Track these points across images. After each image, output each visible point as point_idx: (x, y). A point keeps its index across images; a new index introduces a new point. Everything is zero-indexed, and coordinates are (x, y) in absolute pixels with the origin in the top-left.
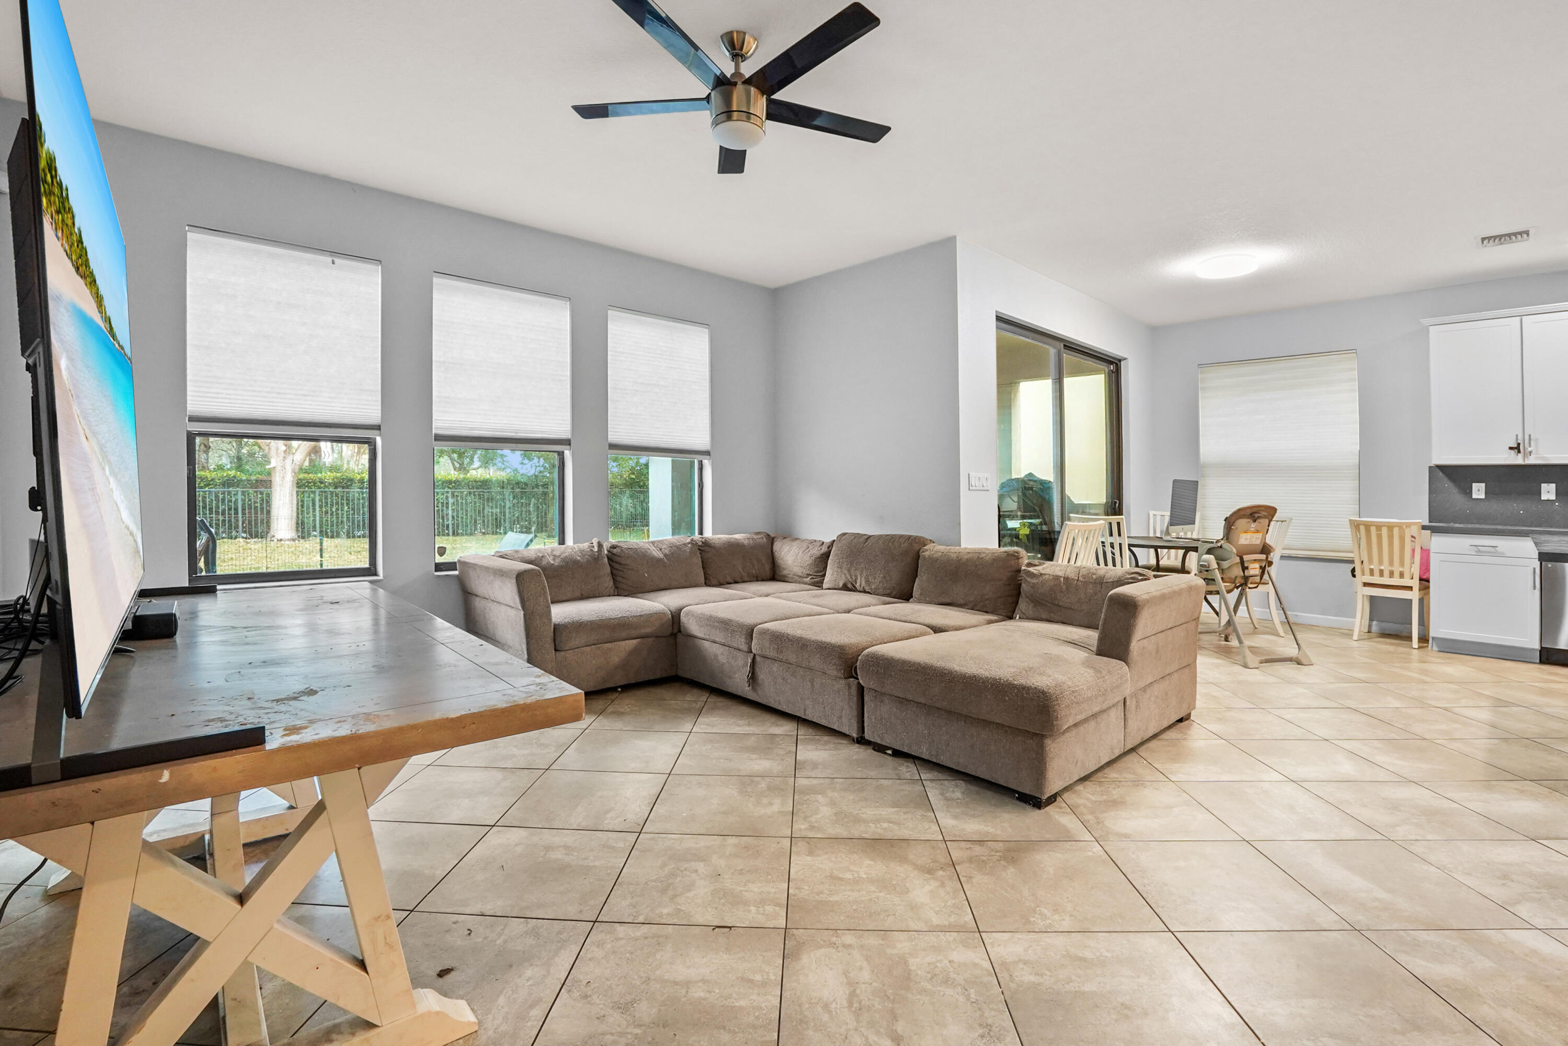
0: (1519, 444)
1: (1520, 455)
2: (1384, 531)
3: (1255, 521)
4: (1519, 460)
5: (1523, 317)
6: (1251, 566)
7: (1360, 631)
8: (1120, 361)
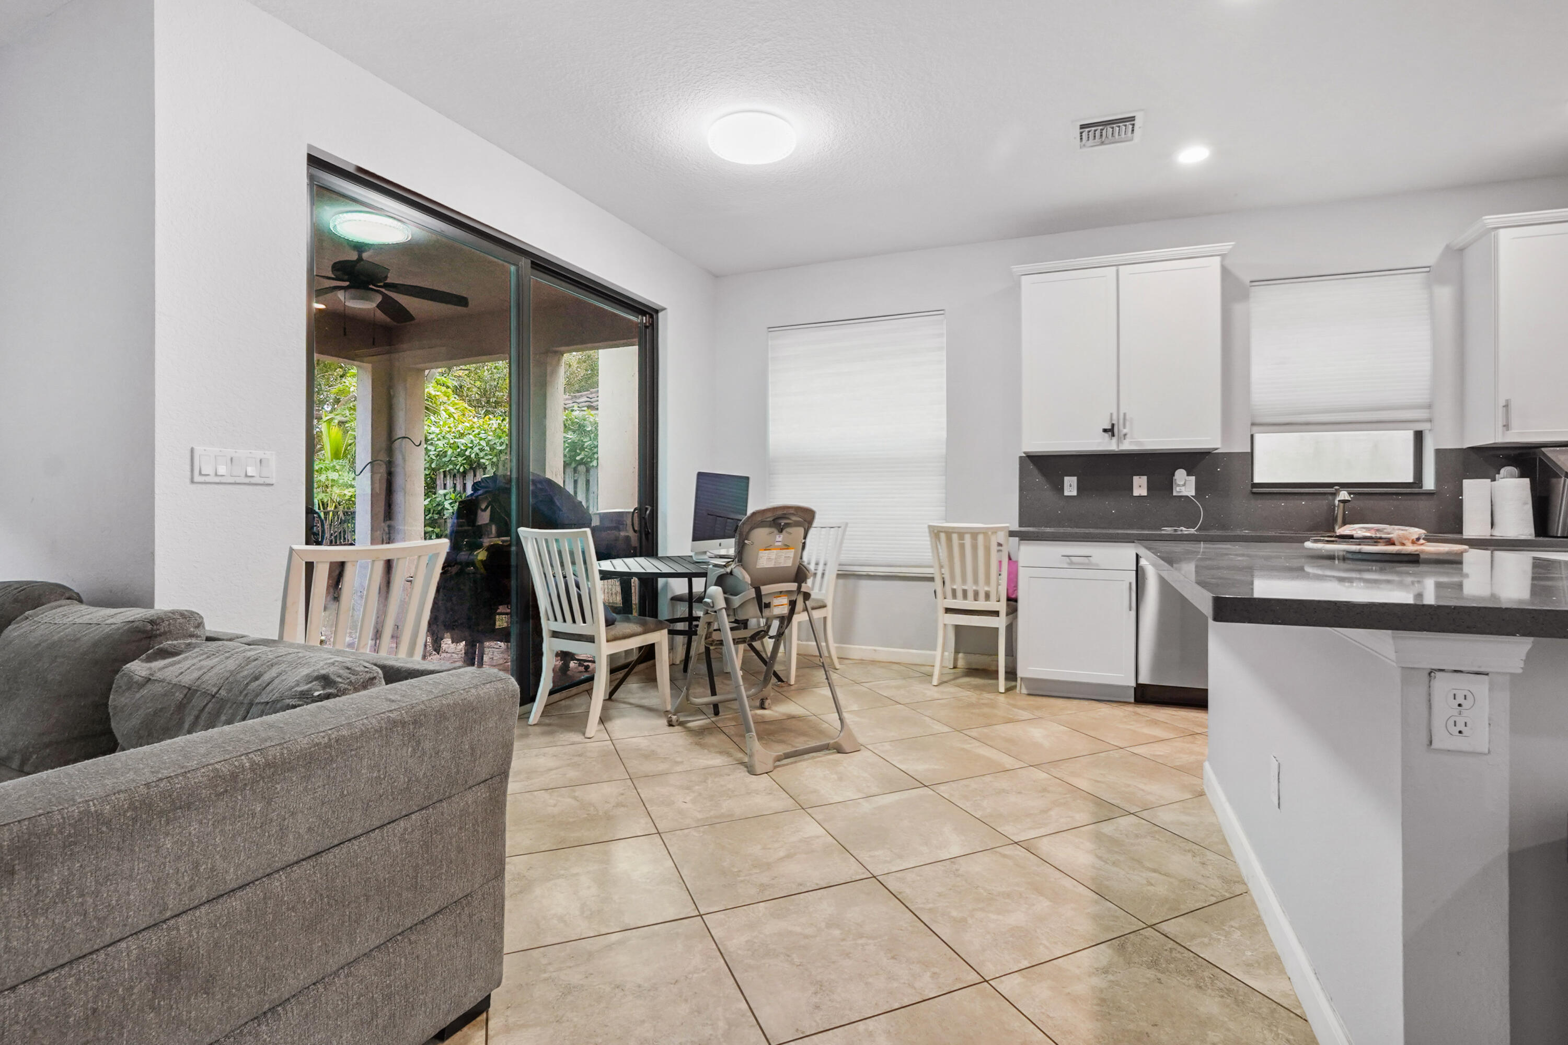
0: (1113, 425)
1: (1115, 440)
2: (968, 539)
3: (781, 531)
4: (1110, 445)
5: (1120, 267)
6: (776, 601)
7: (942, 667)
8: (657, 312)
